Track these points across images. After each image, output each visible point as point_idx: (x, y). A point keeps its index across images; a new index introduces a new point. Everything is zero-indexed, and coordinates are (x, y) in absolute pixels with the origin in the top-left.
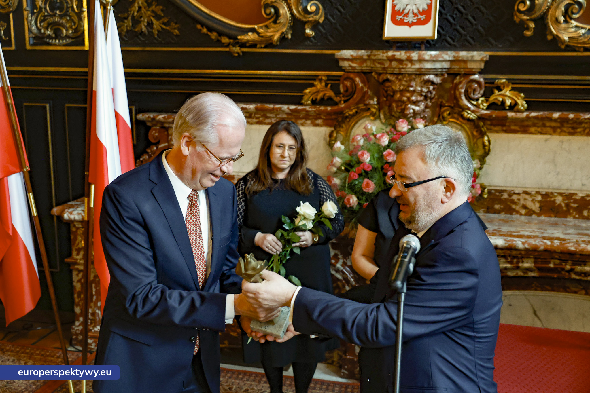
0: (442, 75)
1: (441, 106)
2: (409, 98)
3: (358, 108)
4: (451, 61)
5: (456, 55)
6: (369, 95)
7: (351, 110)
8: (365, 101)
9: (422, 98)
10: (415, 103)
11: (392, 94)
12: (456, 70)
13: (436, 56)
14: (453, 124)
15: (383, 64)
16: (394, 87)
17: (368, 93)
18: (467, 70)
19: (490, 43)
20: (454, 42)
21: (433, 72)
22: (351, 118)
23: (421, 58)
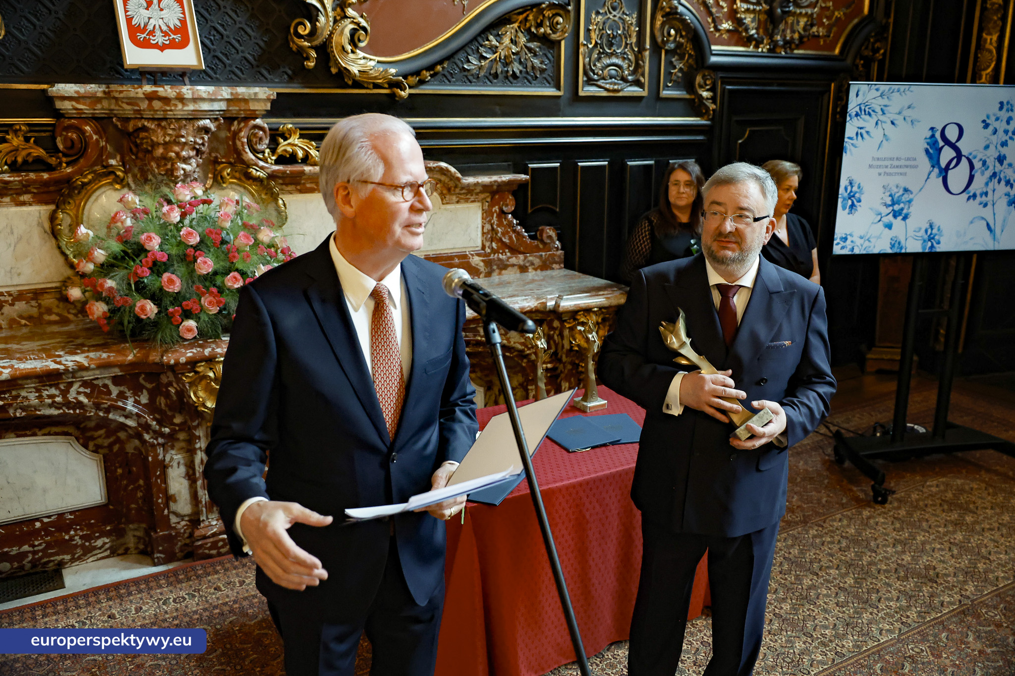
0: (216, 119)
1: (216, 162)
2: (177, 154)
3: (94, 172)
4: (228, 100)
5: (234, 92)
6: (109, 152)
7: (85, 177)
8: (102, 161)
9: (195, 152)
10: (185, 160)
11: (150, 148)
12: (234, 112)
13: (214, 93)
14: (234, 186)
15: (138, 106)
16: (154, 139)
17: (107, 148)
18: (248, 112)
19: (263, 75)
20: (215, 73)
21: (210, 115)
22: (82, 188)
23: (196, 96)
